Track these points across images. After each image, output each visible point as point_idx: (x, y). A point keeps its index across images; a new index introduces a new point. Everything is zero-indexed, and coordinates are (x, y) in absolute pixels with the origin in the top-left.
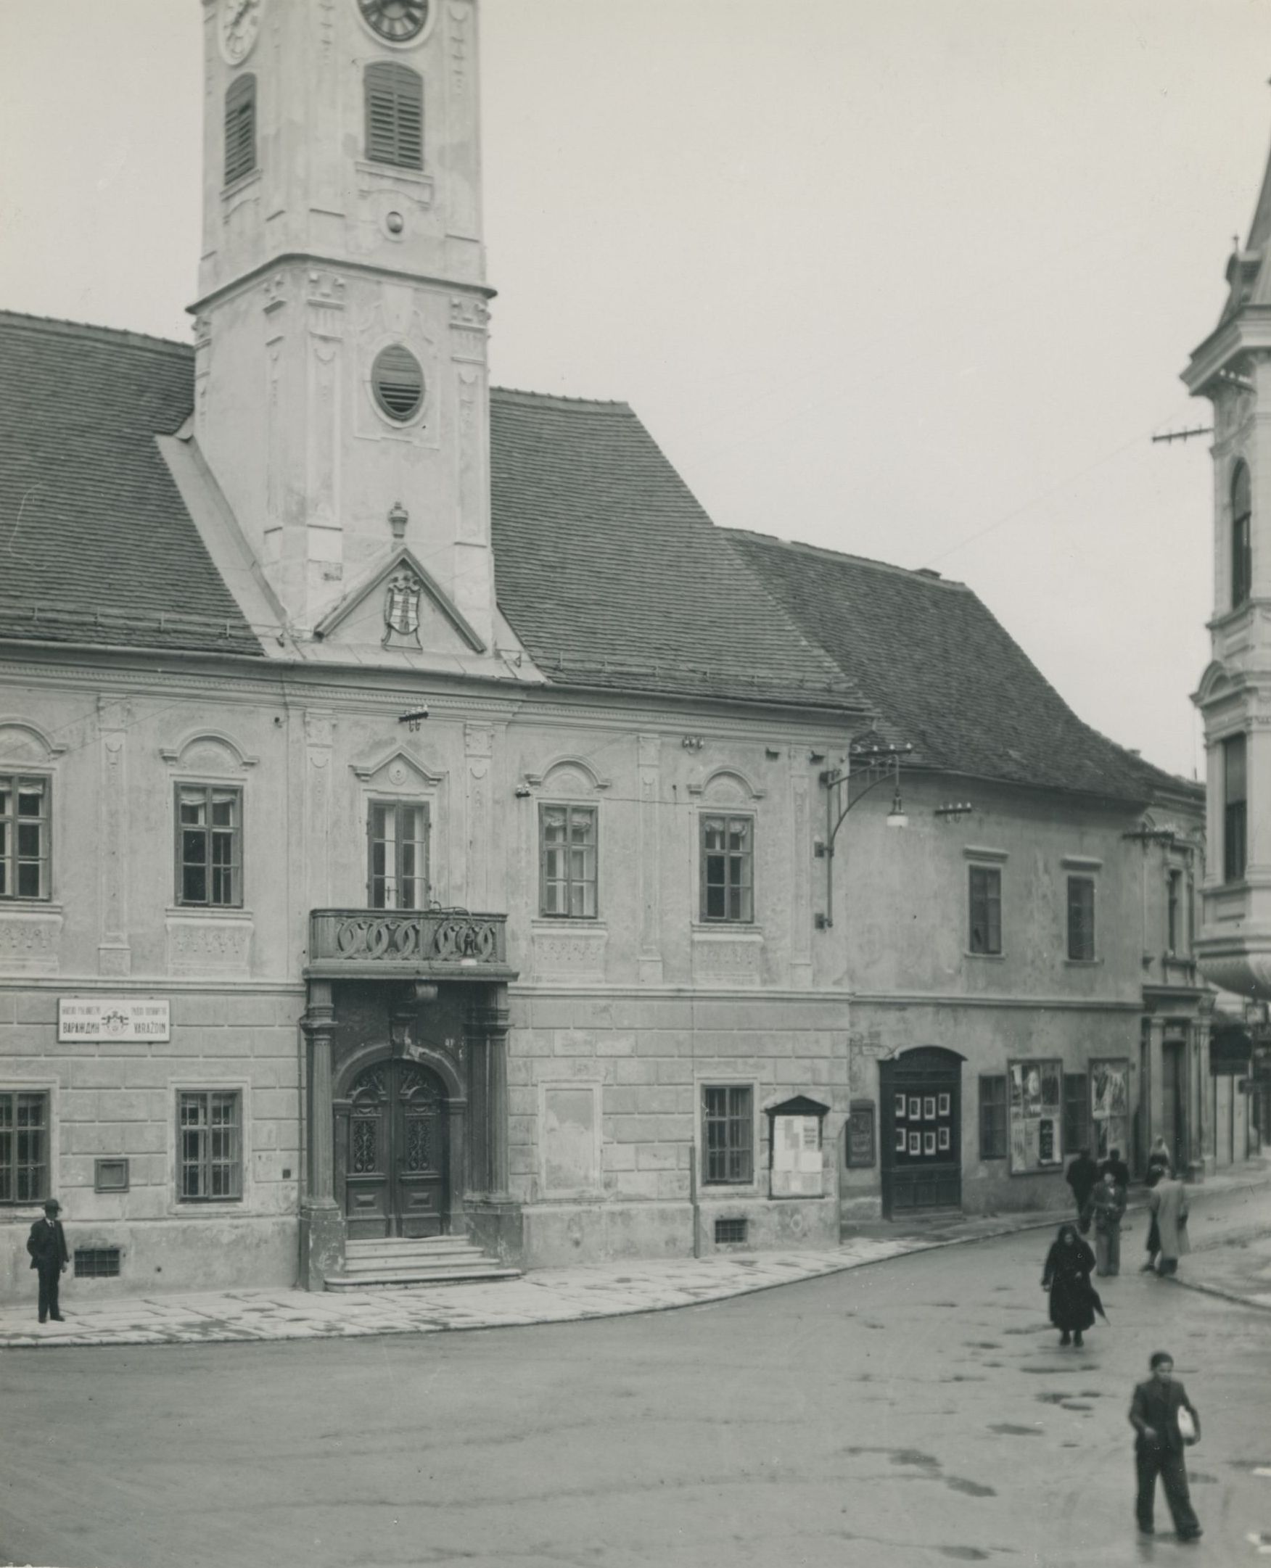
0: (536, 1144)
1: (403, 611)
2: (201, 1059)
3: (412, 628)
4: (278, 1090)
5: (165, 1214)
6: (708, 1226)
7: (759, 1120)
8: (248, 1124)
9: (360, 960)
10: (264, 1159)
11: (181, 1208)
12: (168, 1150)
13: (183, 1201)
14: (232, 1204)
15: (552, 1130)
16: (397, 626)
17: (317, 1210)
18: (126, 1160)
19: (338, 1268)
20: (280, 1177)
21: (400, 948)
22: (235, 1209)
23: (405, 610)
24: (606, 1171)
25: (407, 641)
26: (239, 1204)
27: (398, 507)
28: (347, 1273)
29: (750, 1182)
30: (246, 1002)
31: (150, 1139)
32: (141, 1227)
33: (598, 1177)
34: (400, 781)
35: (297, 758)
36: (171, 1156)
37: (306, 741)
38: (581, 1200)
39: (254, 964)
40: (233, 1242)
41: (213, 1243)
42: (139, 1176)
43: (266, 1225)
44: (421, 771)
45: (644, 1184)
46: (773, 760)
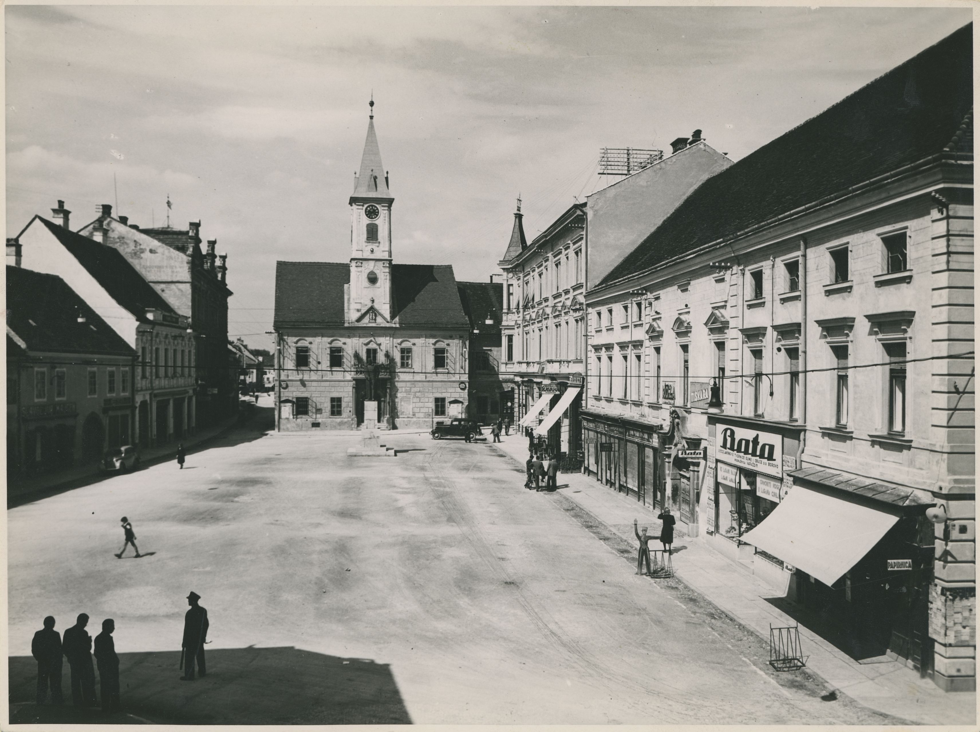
1: (373, 316)
2: (335, 392)
3: (374, 319)
4: (349, 398)
5: (328, 417)
6: (435, 423)
7: (447, 404)
8: (343, 403)
10: (347, 409)
11: (331, 417)
13: (332, 415)
14: (340, 416)
15: (402, 405)
16: (372, 319)
18: (322, 409)
24: (413, 413)
25: (373, 321)
27: (372, 298)
29: (445, 415)
30: (343, 383)
31: (326, 405)
32: (324, 420)
33: (411, 413)
34: (372, 345)
35: (352, 342)
36: (329, 408)
37: (354, 339)
38: (408, 418)
39: (344, 376)
40: (340, 423)
41: (336, 422)
42: (323, 411)
43: (346, 420)
44: (376, 343)
45: (421, 415)
46: (451, 337)
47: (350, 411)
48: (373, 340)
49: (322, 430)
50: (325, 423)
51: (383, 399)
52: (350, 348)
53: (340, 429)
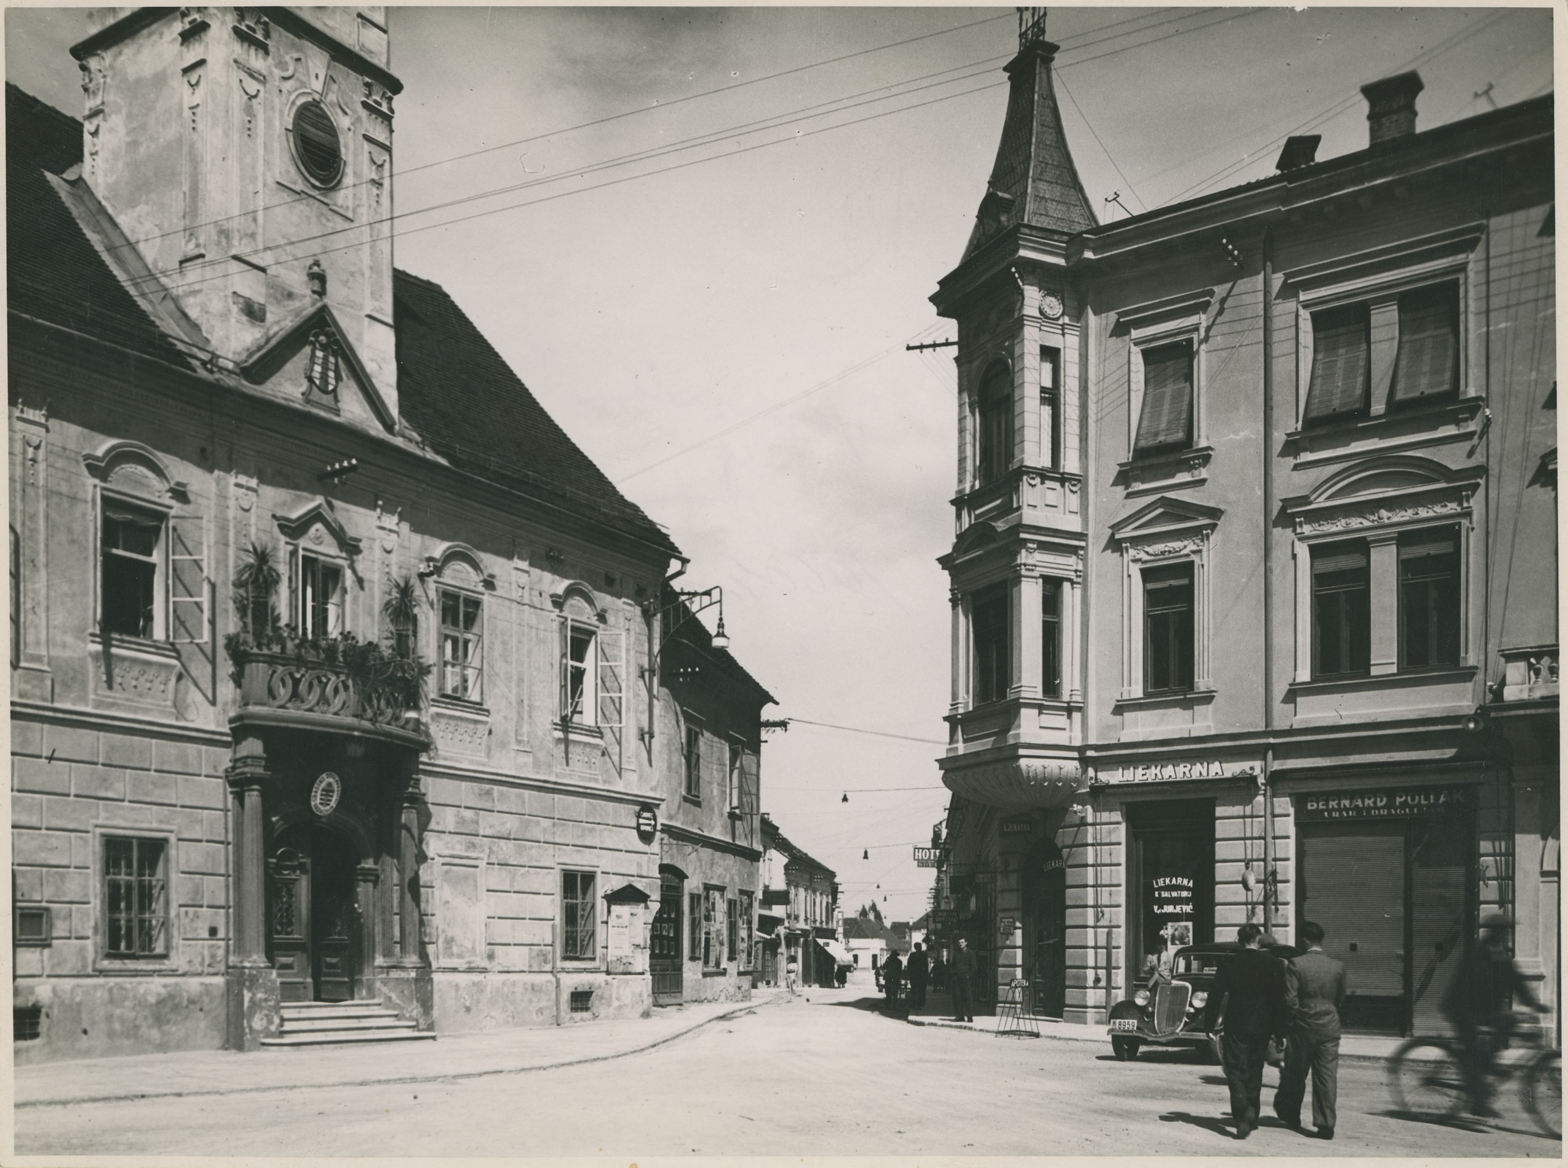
0: (433, 915)
1: (323, 368)
2: (126, 804)
3: (331, 387)
4: (205, 844)
5: (90, 971)
6: (565, 996)
7: (601, 905)
8: (175, 877)
9: (292, 711)
10: (191, 915)
11: (106, 964)
12: (92, 899)
13: (108, 956)
14: (158, 961)
15: (447, 902)
16: (317, 382)
17: (251, 968)
18: (47, 909)
19: (273, 1028)
20: (206, 935)
21: (331, 700)
22: (163, 967)
23: (325, 368)
24: (489, 944)
25: (327, 399)
26: (166, 962)
27: (317, 264)
28: (282, 1033)
29: (594, 959)
30: (171, 748)
31: (73, 887)
32: (67, 984)
33: (483, 948)
34: (318, 540)
35: (223, 496)
36: (95, 907)
37: (232, 479)
38: (470, 970)
39: (179, 707)
40: (160, 1002)
41: (141, 1003)
42: (61, 927)
43: (193, 984)
44: (338, 534)
45: (518, 957)
46: (610, 585)
47: (213, 931)
48: (326, 512)
49: (55, 1053)
50: (74, 1010)
51: (369, 864)
52: (209, 537)
53: (163, 1047)
